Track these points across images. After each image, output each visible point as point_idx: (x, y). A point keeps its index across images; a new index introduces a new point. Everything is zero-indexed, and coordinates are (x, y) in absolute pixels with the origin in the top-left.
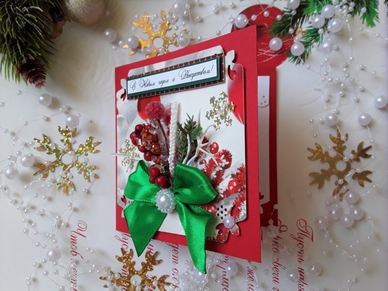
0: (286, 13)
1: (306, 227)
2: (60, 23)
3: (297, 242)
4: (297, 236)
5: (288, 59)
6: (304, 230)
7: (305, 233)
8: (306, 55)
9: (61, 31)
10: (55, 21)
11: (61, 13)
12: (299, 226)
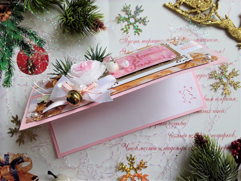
0: (21, 49)
1: (123, 39)
2: (24, 159)
3: (130, 43)
4: (127, 44)
5: (43, 48)
6: (125, 40)
7: (126, 40)
8: (42, 39)
9: (28, 158)
10: (23, 161)
11: (19, 158)
12: (123, 42)
